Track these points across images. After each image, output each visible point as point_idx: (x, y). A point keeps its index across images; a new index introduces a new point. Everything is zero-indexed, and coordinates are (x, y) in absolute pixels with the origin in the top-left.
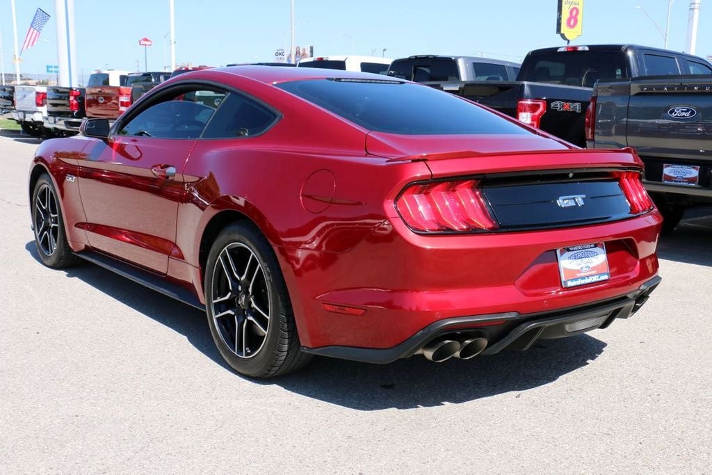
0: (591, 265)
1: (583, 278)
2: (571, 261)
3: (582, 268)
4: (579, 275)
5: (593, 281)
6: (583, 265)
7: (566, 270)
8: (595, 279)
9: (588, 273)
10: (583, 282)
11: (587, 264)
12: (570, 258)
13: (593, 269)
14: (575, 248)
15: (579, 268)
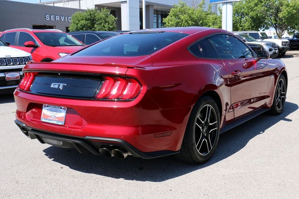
0: (56, 116)
1: (50, 120)
2: (47, 111)
3: (52, 116)
4: (49, 118)
5: (54, 123)
6: (53, 114)
7: (44, 114)
8: (55, 122)
9: (54, 119)
10: (49, 122)
11: (55, 115)
12: (48, 110)
13: (57, 118)
14: (51, 106)
15: (50, 115)
